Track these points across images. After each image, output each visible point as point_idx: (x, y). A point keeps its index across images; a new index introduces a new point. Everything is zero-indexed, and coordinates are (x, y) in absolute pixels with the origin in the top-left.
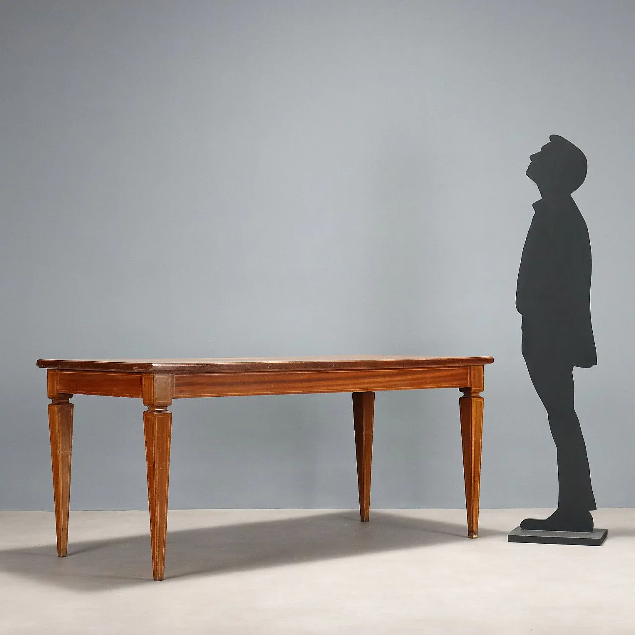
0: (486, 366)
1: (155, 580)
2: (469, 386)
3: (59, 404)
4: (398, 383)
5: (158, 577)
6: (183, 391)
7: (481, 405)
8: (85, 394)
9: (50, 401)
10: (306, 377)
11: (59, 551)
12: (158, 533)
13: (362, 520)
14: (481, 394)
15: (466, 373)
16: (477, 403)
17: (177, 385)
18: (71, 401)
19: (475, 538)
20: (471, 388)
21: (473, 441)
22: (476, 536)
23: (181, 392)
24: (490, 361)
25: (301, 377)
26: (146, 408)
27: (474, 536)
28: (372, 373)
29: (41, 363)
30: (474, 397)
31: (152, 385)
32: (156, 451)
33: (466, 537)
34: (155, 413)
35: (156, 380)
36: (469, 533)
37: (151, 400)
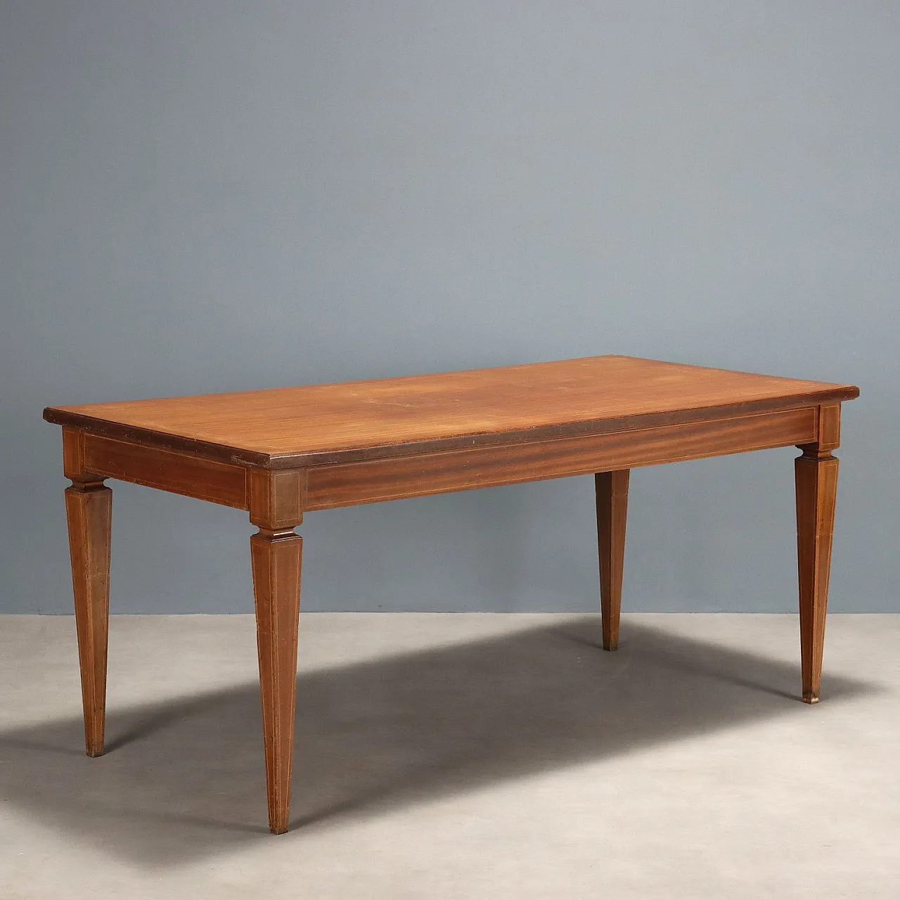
0: (846, 404)
1: (273, 831)
2: (815, 440)
3: (86, 490)
4: (694, 447)
5: (278, 827)
6: (322, 497)
7: (833, 473)
8: (137, 482)
9: (70, 483)
10: (537, 450)
11: (89, 746)
12: (279, 750)
13: (607, 647)
14: (834, 453)
15: (811, 418)
16: (826, 469)
17: (312, 488)
19: (815, 703)
20: (817, 444)
21: (818, 537)
22: (817, 699)
23: (318, 499)
24: (852, 393)
25: (528, 451)
26: (256, 530)
27: (813, 700)
28: (651, 432)
29: (52, 415)
30: (822, 459)
31: (266, 492)
32: (276, 609)
33: (796, 698)
34: (275, 541)
35: (274, 480)
36: (803, 693)
37: (266, 518)
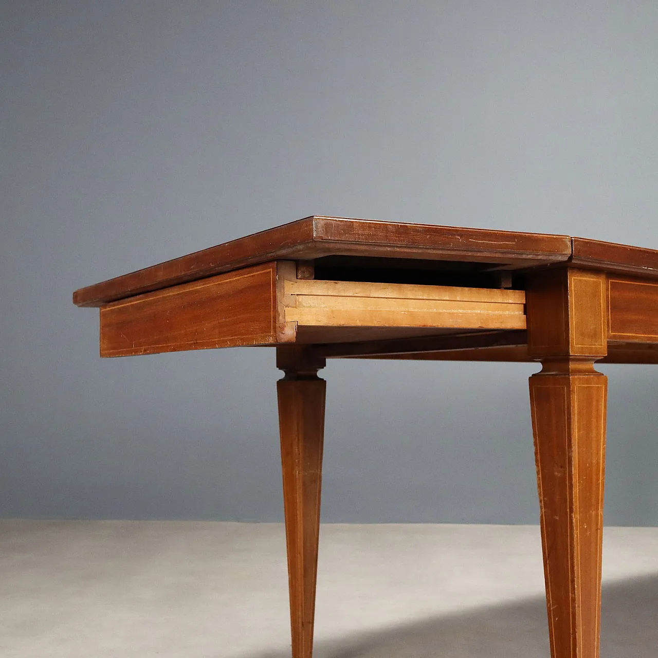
18: (321, 374)
